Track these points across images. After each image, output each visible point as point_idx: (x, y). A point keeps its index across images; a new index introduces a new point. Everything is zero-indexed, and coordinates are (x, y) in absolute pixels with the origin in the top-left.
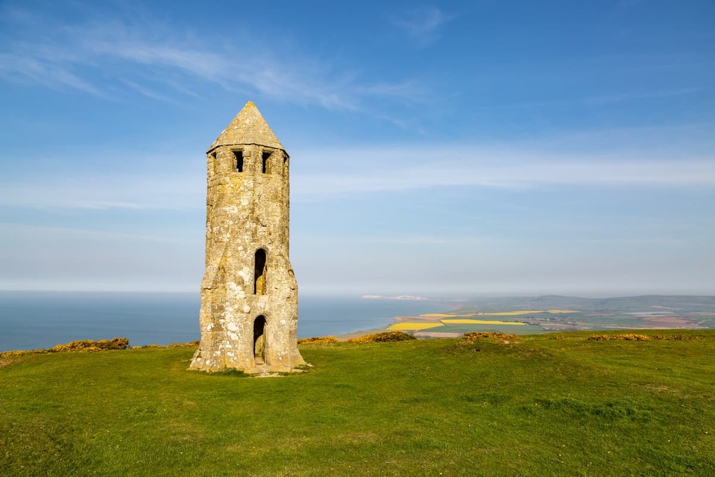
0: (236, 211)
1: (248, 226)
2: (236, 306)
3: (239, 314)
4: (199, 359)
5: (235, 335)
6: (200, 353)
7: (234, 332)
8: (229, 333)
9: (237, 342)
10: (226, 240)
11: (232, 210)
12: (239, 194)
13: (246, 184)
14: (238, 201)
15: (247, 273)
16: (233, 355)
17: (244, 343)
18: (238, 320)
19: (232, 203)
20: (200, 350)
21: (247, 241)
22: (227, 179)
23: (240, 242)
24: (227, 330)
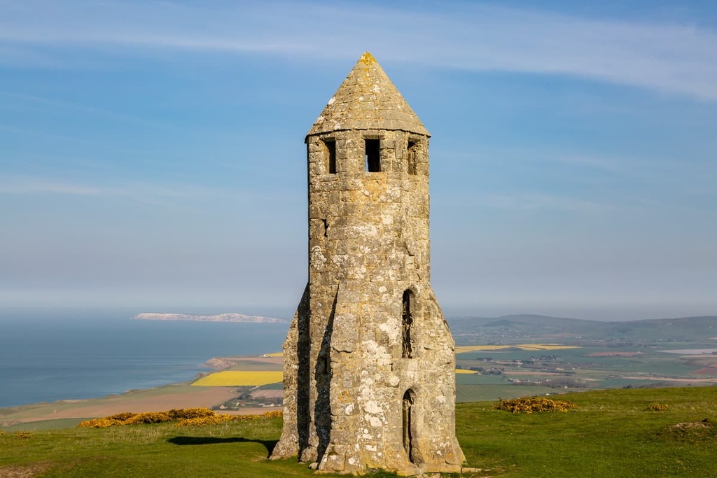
0: (374, 232)
1: (393, 256)
2: (378, 377)
3: (383, 389)
4: (334, 457)
5: (377, 419)
6: (333, 448)
7: (375, 415)
8: (367, 417)
9: (380, 430)
10: (359, 276)
11: (369, 231)
12: (378, 206)
13: (388, 191)
14: (377, 218)
15: (392, 328)
16: (375, 449)
17: (392, 432)
18: (381, 397)
19: (368, 220)
20: (333, 443)
21: (393, 279)
22: (359, 182)
23: (382, 279)
24: (365, 412)
